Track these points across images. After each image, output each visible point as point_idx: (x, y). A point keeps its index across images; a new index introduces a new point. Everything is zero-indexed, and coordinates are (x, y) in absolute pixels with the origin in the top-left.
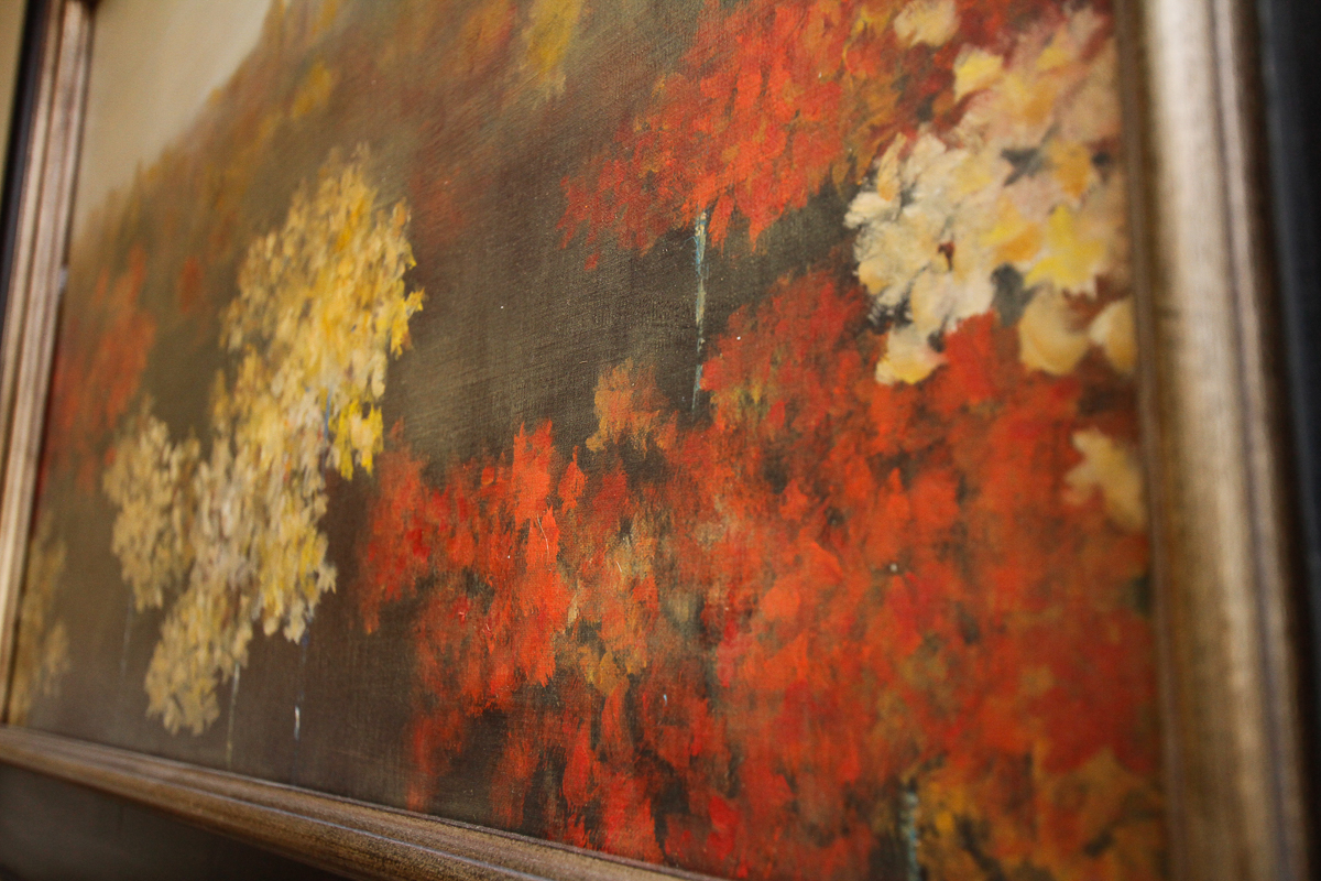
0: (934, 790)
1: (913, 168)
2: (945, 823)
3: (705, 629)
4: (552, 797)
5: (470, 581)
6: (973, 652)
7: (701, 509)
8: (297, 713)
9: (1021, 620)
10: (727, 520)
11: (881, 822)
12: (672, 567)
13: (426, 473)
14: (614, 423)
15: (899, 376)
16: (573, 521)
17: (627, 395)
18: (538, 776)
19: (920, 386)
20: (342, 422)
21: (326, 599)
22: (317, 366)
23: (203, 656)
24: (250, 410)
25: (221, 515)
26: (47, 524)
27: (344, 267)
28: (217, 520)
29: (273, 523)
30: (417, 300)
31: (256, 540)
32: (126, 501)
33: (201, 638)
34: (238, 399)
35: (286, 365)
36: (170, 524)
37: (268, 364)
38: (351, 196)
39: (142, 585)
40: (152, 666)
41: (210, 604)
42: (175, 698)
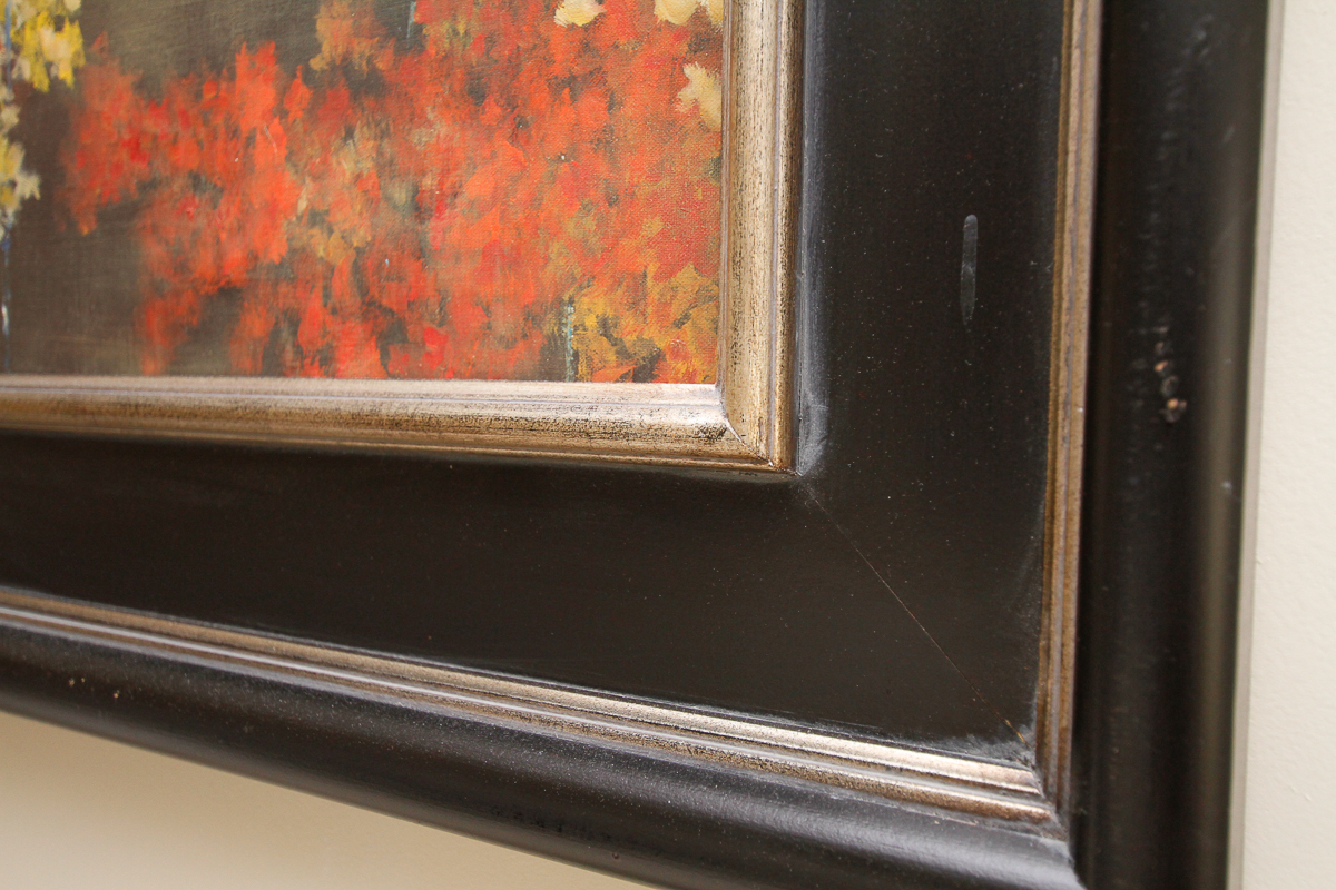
0: (584, 302)
2: (591, 322)
3: (419, 208)
4: (289, 347)
5: (196, 181)
6: (613, 211)
7: (417, 118)
8: (4, 310)
9: (645, 189)
10: (438, 126)
11: (549, 327)
12: (391, 163)
13: (140, 86)
14: (336, 46)
15: (571, 21)
16: (299, 128)
17: (347, 24)
18: (275, 333)
19: (586, 28)
20: (28, 34)
21: (28, 205)
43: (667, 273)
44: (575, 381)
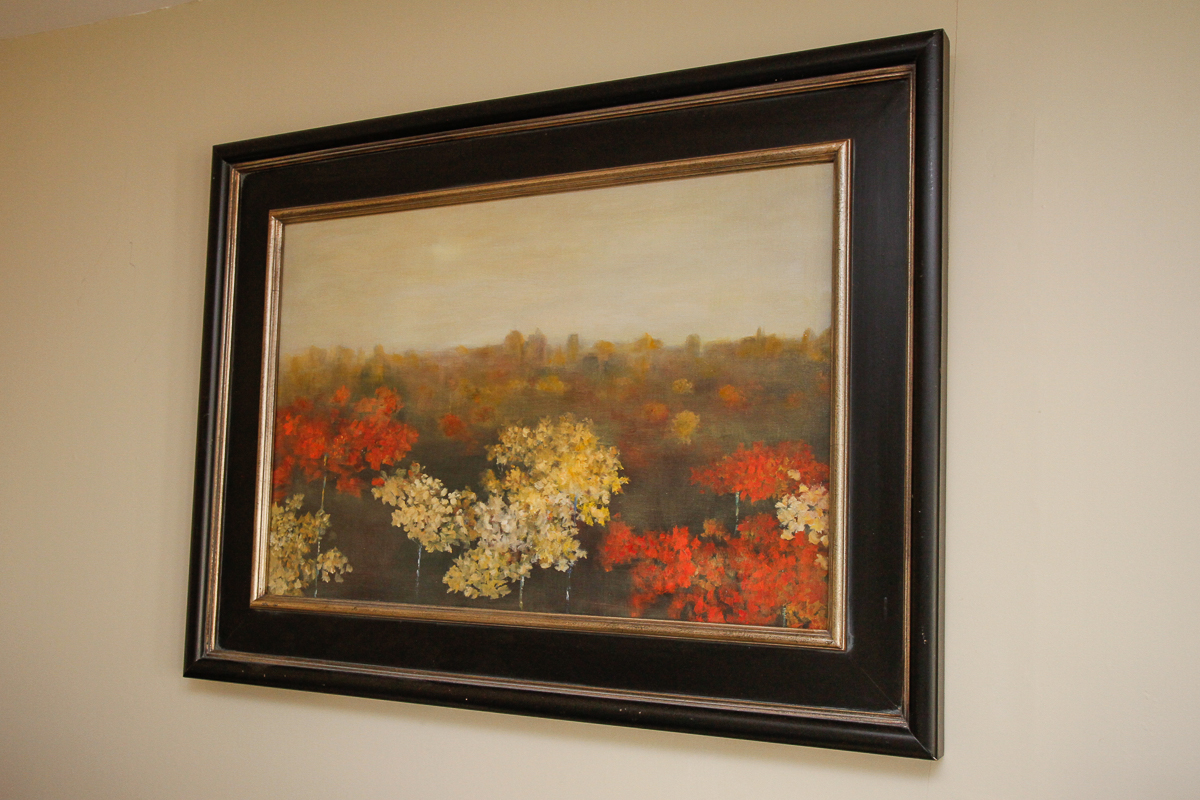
0: (789, 607)
1: (790, 501)
2: (791, 612)
3: (737, 578)
4: (690, 613)
5: (656, 561)
6: (797, 586)
7: (737, 554)
8: (567, 593)
9: (806, 581)
10: (744, 558)
11: (779, 612)
12: (728, 565)
13: (634, 531)
14: (710, 532)
15: (786, 538)
16: (696, 552)
17: (714, 527)
18: (685, 608)
19: (790, 541)
20: (585, 507)
21: (580, 560)
22: (567, 486)
23: (494, 572)
24: (518, 490)
25: (500, 524)
26: (297, 501)
27: (581, 457)
28: (497, 526)
29: (542, 533)
30: (625, 480)
31: (530, 536)
32: (403, 505)
33: (491, 566)
34: (508, 484)
35: (544, 480)
36: (453, 521)
37: (530, 476)
38: (583, 434)
39: (430, 542)
40: (448, 574)
41: (496, 555)
42: (472, 586)
43: (812, 602)
44: (786, 627)
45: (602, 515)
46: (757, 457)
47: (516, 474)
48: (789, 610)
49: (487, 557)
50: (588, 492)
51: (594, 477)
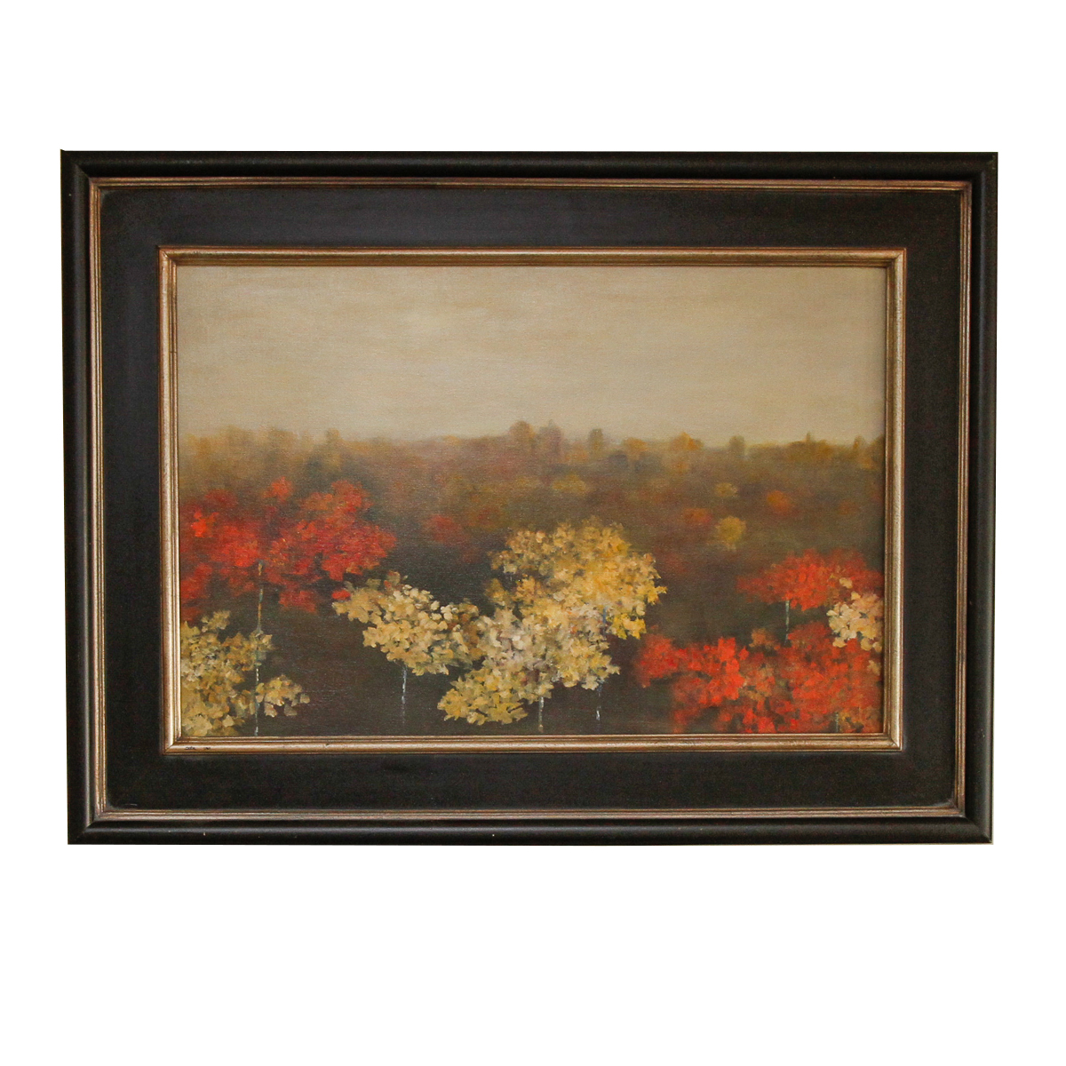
0: (841, 713)
1: (842, 609)
2: (844, 718)
3: (788, 688)
5: (699, 674)
6: (849, 692)
7: (788, 664)
8: (598, 712)
9: (858, 687)
10: (795, 667)
11: (831, 719)
12: (778, 675)
13: (674, 643)
14: (759, 642)
15: (838, 646)
16: (744, 662)
17: (763, 636)
18: (733, 720)
19: (842, 648)
20: (615, 619)
21: (612, 677)
22: (593, 596)
23: (505, 694)
24: (532, 601)
25: (510, 640)
26: (220, 619)
27: (610, 565)
28: (506, 642)
29: (565, 648)
30: (663, 590)
31: (549, 653)
32: (378, 621)
33: (500, 687)
34: (519, 595)
35: (565, 591)
36: (449, 639)
37: (548, 587)
38: (611, 539)
39: (418, 664)
40: (445, 699)
41: (507, 675)
42: (477, 711)
44: (839, 732)
45: (636, 628)
46: (808, 565)
47: (529, 584)
48: (843, 716)
49: (494, 678)
50: (620, 603)
51: (625, 586)
